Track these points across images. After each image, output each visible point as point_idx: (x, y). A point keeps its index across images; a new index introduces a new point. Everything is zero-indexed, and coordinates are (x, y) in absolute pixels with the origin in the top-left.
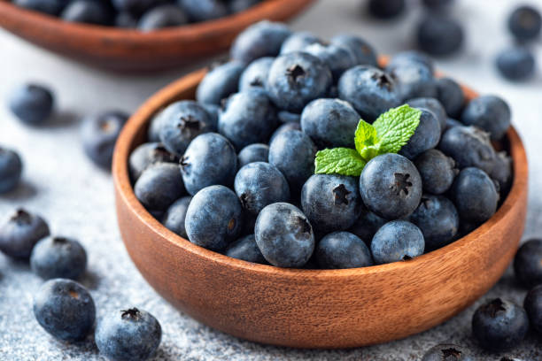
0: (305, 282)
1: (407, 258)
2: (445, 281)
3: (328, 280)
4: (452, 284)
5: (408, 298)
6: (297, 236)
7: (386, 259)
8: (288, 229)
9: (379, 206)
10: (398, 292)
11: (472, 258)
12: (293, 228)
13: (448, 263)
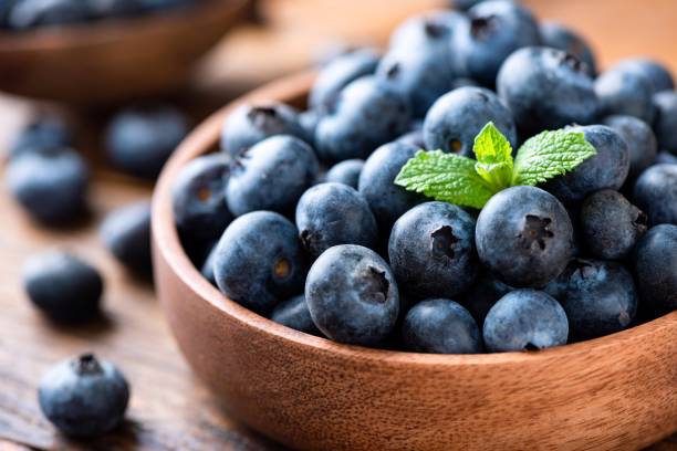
0: (368, 367)
1: (531, 348)
2: (593, 391)
3: (403, 368)
4: (607, 400)
5: (531, 412)
6: (363, 296)
7: (500, 346)
8: (350, 283)
9: (499, 262)
10: (513, 399)
11: (643, 363)
12: (357, 284)
13: (598, 365)
